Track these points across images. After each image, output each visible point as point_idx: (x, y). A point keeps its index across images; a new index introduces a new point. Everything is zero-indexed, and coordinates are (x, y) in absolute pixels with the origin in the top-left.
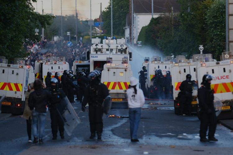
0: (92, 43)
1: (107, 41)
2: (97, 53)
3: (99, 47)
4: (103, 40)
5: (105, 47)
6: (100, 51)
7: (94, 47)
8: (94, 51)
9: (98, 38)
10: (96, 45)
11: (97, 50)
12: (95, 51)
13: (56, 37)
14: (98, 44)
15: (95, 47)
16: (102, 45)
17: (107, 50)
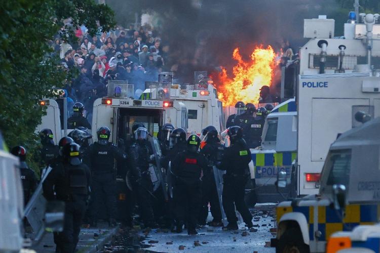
0: (306, 34)
1: (360, 29)
2: (322, 72)
3: (332, 48)
4: (346, 26)
5: (353, 49)
6: (336, 65)
7: (312, 48)
8: (312, 64)
9: (324, 17)
10: (320, 44)
11: (323, 60)
12: (315, 65)
13: (150, 14)
14: (328, 40)
15: (316, 50)
16: (340, 41)
17: (362, 60)
